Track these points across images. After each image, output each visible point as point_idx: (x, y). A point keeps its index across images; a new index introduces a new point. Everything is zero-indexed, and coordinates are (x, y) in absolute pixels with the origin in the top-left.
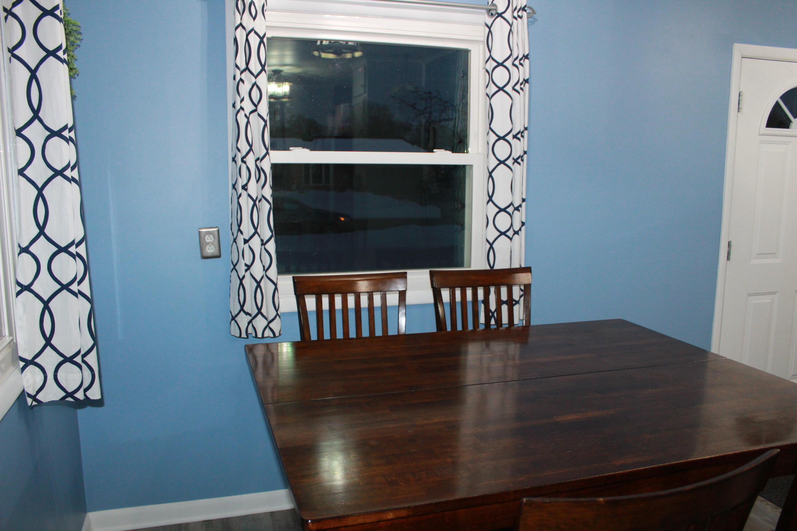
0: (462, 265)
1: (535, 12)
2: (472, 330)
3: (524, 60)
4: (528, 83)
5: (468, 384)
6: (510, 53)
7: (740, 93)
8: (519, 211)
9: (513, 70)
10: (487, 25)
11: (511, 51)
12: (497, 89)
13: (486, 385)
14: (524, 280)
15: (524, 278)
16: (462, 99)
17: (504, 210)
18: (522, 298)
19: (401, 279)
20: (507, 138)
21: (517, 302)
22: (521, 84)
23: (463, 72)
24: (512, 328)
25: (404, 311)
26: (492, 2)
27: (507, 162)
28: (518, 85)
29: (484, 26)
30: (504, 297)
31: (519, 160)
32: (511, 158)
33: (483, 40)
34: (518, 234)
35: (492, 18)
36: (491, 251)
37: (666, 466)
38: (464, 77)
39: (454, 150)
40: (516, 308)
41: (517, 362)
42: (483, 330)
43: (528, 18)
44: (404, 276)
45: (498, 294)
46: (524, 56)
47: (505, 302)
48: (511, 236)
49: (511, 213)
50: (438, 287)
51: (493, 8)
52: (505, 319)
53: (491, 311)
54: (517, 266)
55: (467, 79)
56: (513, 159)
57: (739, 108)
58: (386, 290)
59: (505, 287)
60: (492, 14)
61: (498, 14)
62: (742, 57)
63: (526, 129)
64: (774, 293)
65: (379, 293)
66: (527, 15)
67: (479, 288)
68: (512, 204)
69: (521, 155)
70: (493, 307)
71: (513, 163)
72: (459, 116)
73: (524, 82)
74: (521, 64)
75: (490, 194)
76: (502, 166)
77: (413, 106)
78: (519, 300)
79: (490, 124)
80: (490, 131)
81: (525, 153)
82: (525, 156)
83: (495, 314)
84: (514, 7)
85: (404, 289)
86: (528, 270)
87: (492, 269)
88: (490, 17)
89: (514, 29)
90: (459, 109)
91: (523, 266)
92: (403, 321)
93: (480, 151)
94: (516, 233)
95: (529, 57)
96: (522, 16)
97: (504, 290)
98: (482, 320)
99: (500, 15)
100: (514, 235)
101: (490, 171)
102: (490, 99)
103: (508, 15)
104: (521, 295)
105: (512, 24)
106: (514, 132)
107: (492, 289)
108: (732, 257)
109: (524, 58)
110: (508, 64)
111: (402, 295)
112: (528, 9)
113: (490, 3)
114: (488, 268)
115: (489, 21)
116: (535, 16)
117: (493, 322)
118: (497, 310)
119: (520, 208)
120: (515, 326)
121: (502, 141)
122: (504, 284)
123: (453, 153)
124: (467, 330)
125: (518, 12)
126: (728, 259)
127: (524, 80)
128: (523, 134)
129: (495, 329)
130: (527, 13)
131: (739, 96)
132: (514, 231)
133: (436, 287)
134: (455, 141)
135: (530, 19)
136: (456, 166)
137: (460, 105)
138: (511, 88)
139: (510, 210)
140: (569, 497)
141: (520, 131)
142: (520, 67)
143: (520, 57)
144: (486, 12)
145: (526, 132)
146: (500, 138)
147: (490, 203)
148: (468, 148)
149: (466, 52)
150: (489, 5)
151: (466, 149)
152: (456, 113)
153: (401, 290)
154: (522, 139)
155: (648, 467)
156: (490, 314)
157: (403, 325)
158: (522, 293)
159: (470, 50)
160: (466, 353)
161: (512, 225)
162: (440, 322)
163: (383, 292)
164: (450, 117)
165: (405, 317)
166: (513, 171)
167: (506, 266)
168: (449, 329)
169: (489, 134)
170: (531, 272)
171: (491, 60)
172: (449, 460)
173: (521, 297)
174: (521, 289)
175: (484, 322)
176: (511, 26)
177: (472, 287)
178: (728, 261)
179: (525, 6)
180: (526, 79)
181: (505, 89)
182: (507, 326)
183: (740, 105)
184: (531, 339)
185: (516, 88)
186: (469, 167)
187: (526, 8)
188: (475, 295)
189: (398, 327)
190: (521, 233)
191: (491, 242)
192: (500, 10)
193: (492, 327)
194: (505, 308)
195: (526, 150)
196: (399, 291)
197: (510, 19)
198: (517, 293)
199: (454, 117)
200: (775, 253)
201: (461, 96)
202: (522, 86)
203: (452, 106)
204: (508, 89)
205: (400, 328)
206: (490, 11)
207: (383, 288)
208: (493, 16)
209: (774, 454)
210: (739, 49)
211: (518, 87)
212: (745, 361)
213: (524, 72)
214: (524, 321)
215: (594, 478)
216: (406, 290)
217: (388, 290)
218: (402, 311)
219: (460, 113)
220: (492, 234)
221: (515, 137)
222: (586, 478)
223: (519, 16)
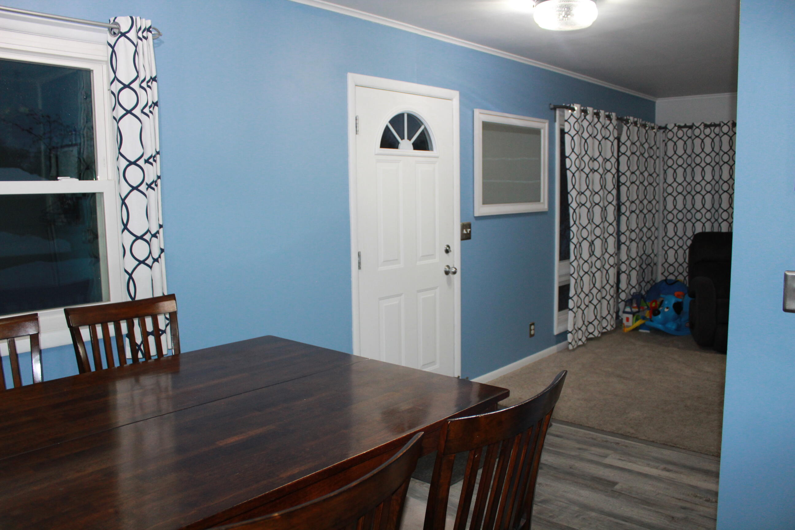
0: (100, 299)
1: (161, 34)
2: (118, 367)
3: (152, 83)
4: (157, 106)
5: (120, 424)
6: (136, 74)
7: (356, 118)
8: (157, 237)
9: (141, 92)
10: (110, 45)
11: (138, 72)
12: (125, 112)
13: (141, 422)
14: (168, 308)
15: (169, 306)
16: (87, 122)
17: (141, 238)
18: (169, 327)
19: (31, 322)
20: (138, 163)
21: (164, 332)
22: (150, 107)
23: (86, 93)
24: (162, 359)
25: (38, 357)
26: (114, 21)
27: (140, 188)
28: (147, 108)
29: (107, 45)
30: (150, 327)
31: (153, 186)
32: (144, 184)
33: (107, 60)
34: (158, 261)
35: (115, 37)
36: (131, 282)
37: (330, 469)
38: (88, 99)
39: (81, 177)
40: (163, 338)
41: (170, 393)
42: (131, 365)
43: (153, 39)
44: (35, 318)
45: (143, 325)
46: (151, 78)
47: (151, 333)
48: (151, 265)
49: (149, 241)
50: (75, 326)
51: (115, 26)
52: (153, 351)
53: (137, 344)
54: (160, 295)
55: (91, 102)
56: (147, 184)
57: (356, 131)
58: (14, 336)
59: (149, 317)
60: (115, 33)
61: (121, 33)
62: (356, 86)
63: (158, 153)
64: (400, 295)
65: (6, 340)
66: (153, 37)
67: (121, 322)
68: (148, 231)
69: (155, 180)
70: (139, 339)
71: (147, 189)
72: (84, 142)
73: (153, 105)
74: (149, 87)
75: (125, 222)
76: (135, 192)
77: (30, 131)
78: (165, 329)
79: (119, 149)
80: (120, 156)
81: (159, 177)
82: (159, 181)
83: (142, 347)
84: (139, 27)
85: (35, 333)
86: (171, 297)
87: (133, 300)
88: (113, 36)
89: (140, 49)
90: (83, 135)
91: (166, 294)
92: (37, 368)
93: (110, 178)
94: (156, 260)
95: (156, 79)
96: (147, 37)
97: (149, 321)
98: (128, 354)
99: (124, 35)
100: (153, 262)
101: (123, 198)
102: (118, 123)
103: (132, 35)
104: (166, 324)
105: (137, 44)
106: (146, 157)
107: (136, 321)
108: (362, 266)
109: (151, 80)
110: (135, 86)
111: (35, 339)
112: (153, 29)
113: (112, 21)
114: (129, 300)
115: (112, 40)
116: (160, 37)
117: (140, 355)
118: (143, 343)
119: (157, 235)
120: (165, 356)
121: (133, 166)
122: (148, 315)
123: (80, 179)
124: (113, 368)
125: (143, 32)
126: (359, 268)
127: (153, 103)
128: (155, 159)
129: (143, 362)
130: (152, 34)
131: (356, 120)
132: (153, 258)
133: (74, 326)
134: (82, 167)
135: (155, 41)
136: (84, 195)
137: (84, 129)
138: (140, 111)
139: (147, 237)
140: (244, 519)
141: (152, 155)
142: (148, 89)
143: (147, 79)
144: (108, 30)
145: (158, 156)
146: (131, 163)
147: (126, 231)
148: (97, 176)
149: (88, 73)
150: (111, 23)
151: (94, 177)
152: (80, 138)
153: (33, 333)
154: (154, 163)
155: (314, 473)
156: (136, 348)
157: (38, 373)
158: (168, 322)
159: (92, 71)
160: (115, 392)
161: (150, 253)
162: (82, 363)
163: (10, 339)
164: (74, 142)
165: (40, 363)
166: (147, 197)
167: (149, 296)
168: (93, 369)
169: (119, 159)
170: (175, 299)
171: (116, 81)
172: (111, 510)
173: (167, 326)
174: (166, 318)
175: (131, 357)
176: (136, 46)
177: (114, 322)
178: (360, 270)
179: (150, 27)
180: (155, 101)
181: (133, 112)
182: (156, 357)
183: (357, 128)
184: (183, 368)
185: (145, 111)
186: (99, 194)
187: (151, 29)
188: (118, 329)
189: (33, 375)
190: (161, 261)
191: (130, 272)
192: (124, 29)
193: (140, 361)
194: (151, 339)
195: (159, 175)
196: (30, 335)
197: (135, 40)
198: (162, 322)
199: (79, 141)
200: (397, 260)
201: (85, 119)
202: (151, 109)
203: (75, 130)
204: (137, 111)
205: (35, 376)
206: (112, 30)
207: (9, 334)
208: (116, 35)
209: (419, 437)
210: (352, 78)
211: (147, 110)
212: (384, 358)
213: (153, 95)
214: (173, 350)
215: (265, 495)
216: (39, 333)
217: (17, 336)
218: (36, 357)
219: (86, 139)
220: (130, 264)
221: (147, 161)
222: (257, 497)
223: (144, 37)
